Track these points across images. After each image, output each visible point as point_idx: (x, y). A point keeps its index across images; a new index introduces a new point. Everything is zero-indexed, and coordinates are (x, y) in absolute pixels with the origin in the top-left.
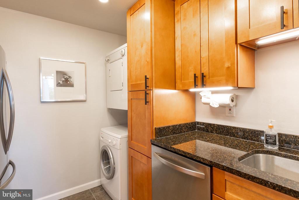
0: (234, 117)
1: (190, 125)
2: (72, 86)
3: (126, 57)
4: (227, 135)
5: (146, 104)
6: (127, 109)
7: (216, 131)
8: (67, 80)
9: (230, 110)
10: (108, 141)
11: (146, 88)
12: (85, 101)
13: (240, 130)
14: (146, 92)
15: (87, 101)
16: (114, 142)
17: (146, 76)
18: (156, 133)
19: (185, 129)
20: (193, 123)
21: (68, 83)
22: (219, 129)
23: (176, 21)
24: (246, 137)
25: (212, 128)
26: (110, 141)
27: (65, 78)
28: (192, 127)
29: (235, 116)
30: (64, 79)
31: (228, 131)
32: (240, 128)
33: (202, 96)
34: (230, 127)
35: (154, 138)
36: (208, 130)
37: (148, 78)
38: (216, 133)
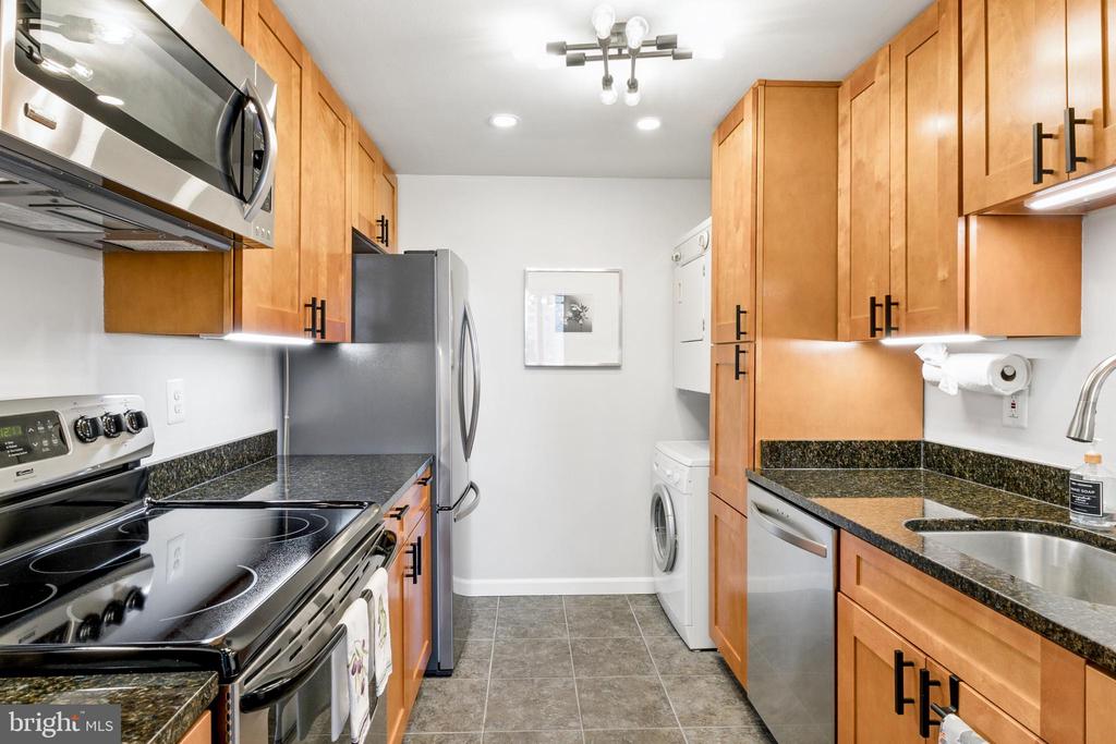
0: (1022, 428)
1: (892, 450)
2: (589, 329)
3: (709, 252)
4: (1000, 486)
5: (737, 378)
6: (708, 392)
7: (973, 471)
8: (577, 315)
9: (1013, 406)
10: (665, 472)
11: (738, 338)
12: (617, 367)
13: (1033, 470)
14: (738, 347)
15: (623, 367)
16: (677, 477)
17: (738, 307)
18: (763, 454)
19: (871, 457)
20: (905, 442)
21: (581, 322)
22: (980, 465)
23: (840, 143)
24: (1049, 495)
25: (963, 462)
26: (669, 472)
27: (574, 312)
28: (903, 454)
29: (1026, 425)
30: (571, 314)
31: (1003, 472)
32: (1032, 464)
33: (922, 359)
34: (1009, 460)
35: (758, 466)
36: (950, 467)
37: (745, 312)
38: (973, 477)
